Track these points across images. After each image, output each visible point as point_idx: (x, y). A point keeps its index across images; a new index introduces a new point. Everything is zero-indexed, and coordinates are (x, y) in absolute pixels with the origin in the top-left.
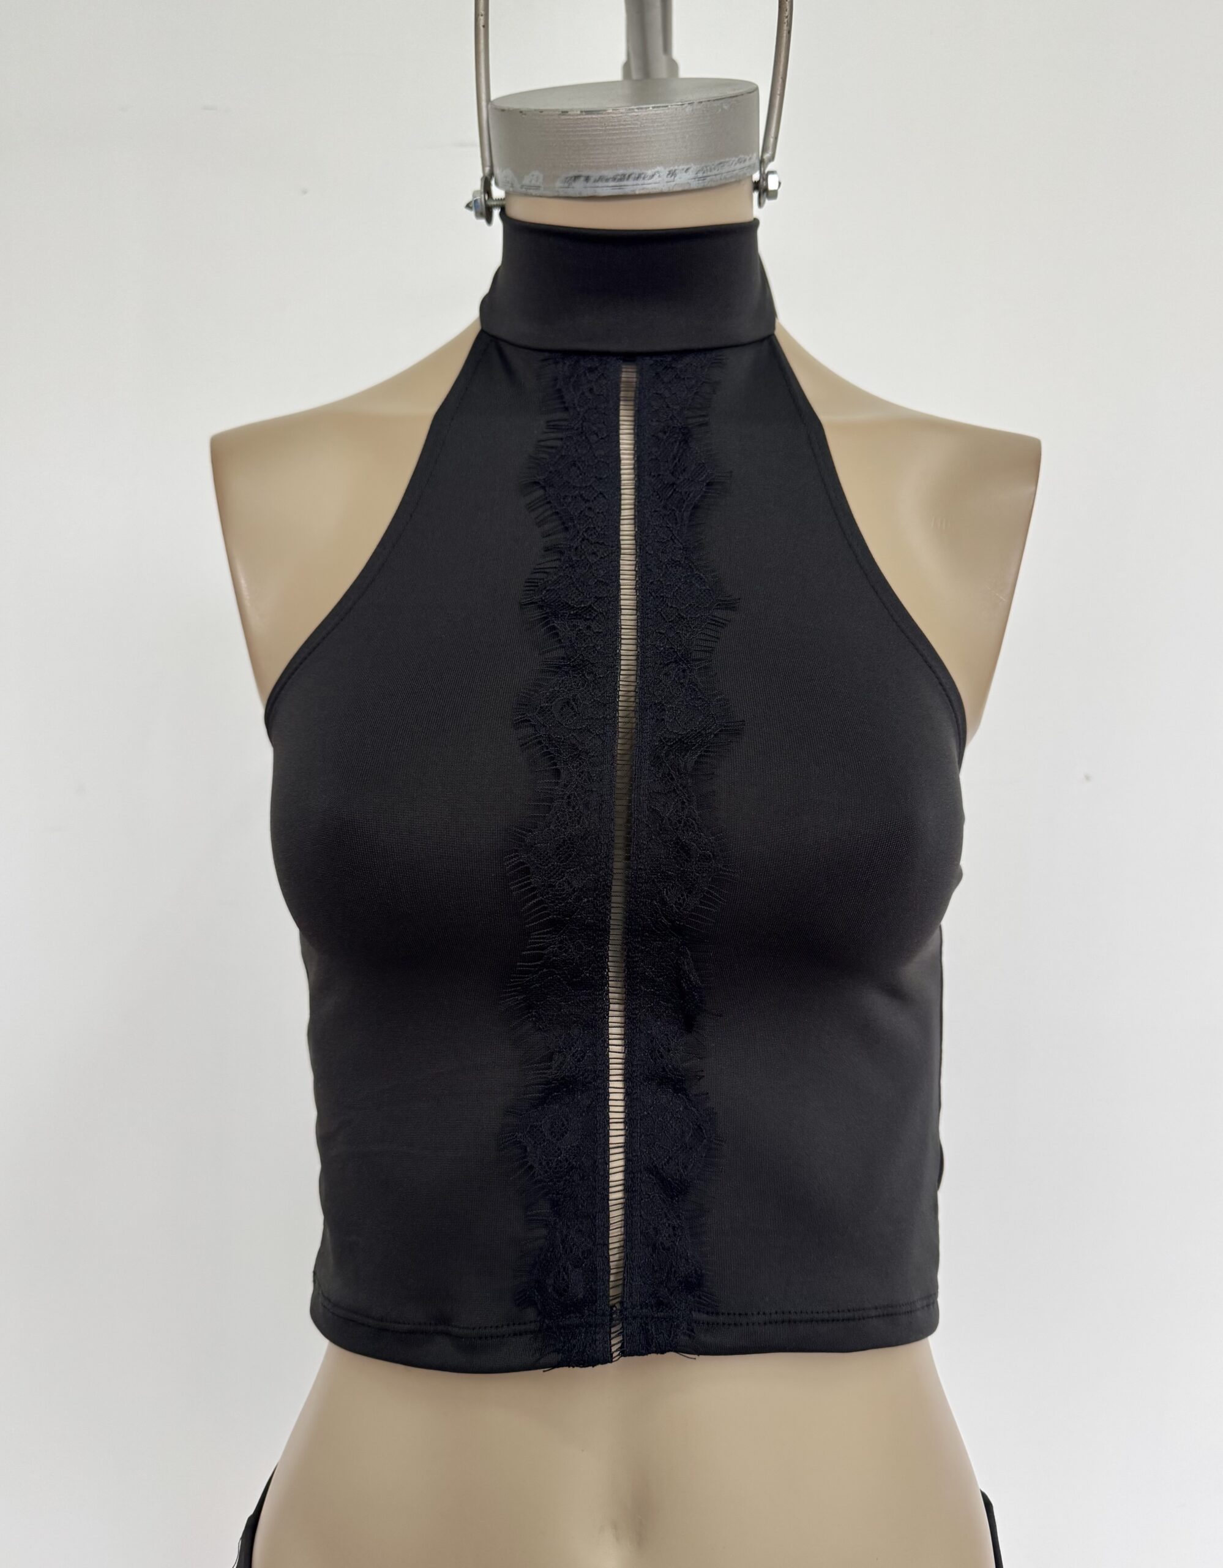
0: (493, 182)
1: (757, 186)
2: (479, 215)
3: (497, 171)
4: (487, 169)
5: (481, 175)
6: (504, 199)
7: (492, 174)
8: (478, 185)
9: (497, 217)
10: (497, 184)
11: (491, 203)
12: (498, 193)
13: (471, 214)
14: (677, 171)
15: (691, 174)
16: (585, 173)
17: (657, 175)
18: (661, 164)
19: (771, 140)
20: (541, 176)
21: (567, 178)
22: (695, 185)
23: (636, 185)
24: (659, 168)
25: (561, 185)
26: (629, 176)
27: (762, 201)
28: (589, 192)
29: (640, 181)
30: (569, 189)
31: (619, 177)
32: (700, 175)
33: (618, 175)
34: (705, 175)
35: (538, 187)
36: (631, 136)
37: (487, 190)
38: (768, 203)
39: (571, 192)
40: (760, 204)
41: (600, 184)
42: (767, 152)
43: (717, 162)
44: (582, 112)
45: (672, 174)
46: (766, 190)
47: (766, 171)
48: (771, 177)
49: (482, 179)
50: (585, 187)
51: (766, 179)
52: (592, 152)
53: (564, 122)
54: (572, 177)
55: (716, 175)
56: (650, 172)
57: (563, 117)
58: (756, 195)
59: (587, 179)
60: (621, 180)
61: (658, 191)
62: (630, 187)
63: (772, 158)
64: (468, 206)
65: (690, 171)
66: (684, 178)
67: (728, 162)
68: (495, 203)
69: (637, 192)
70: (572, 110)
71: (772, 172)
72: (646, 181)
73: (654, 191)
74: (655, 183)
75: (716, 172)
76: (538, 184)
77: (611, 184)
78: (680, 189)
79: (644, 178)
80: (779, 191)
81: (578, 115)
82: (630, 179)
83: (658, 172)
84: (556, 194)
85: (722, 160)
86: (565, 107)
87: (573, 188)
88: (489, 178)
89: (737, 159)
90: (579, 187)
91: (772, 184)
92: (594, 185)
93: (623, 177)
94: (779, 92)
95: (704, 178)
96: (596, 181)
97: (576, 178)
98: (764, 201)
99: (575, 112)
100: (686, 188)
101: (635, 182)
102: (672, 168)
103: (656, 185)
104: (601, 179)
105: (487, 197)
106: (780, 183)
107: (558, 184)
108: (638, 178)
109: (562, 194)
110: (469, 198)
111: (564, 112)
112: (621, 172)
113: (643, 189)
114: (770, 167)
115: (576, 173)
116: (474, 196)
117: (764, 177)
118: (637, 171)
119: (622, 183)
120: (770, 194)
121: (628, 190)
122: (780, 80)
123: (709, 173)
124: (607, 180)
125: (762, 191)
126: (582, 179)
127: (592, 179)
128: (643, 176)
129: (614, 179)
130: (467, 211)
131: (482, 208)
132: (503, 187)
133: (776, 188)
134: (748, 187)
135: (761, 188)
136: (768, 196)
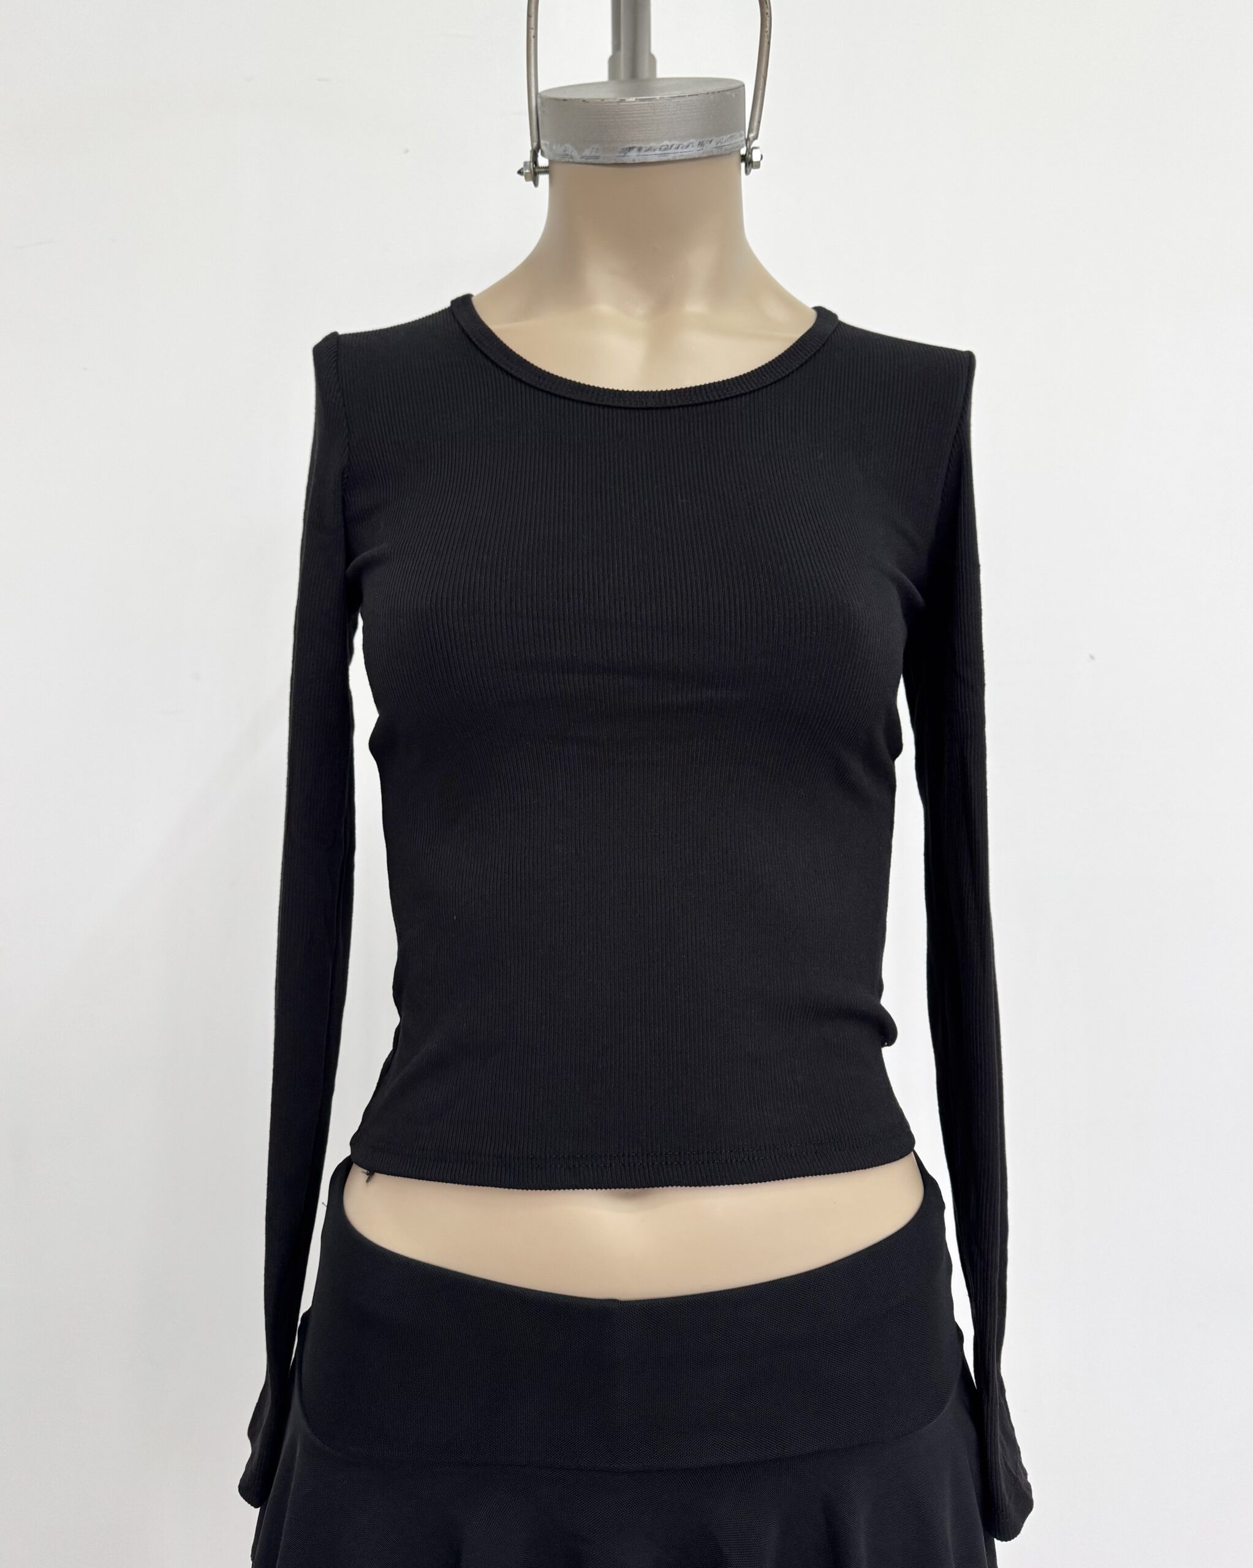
0: (539, 154)
1: (743, 158)
2: (527, 179)
4: (535, 144)
5: (530, 148)
6: (548, 167)
7: (539, 147)
8: (528, 157)
9: (544, 179)
10: (543, 154)
11: (537, 170)
12: (543, 162)
13: (523, 177)
14: (705, 143)
15: (713, 144)
16: (638, 145)
17: (691, 146)
19: (756, 124)
21: (623, 149)
25: (619, 155)
27: (748, 170)
30: (625, 157)
31: (664, 147)
37: (535, 161)
38: (753, 170)
40: (747, 173)
42: (752, 133)
46: (751, 162)
47: (752, 146)
48: (754, 151)
49: (531, 151)
50: (638, 156)
51: (750, 154)
52: (644, 129)
53: (622, 107)
54: (627, 149)
58: (743, 165)
59: (640, 149)
60: (665, 149)
61: (692, 157)
63: (756, 138)
64: (520, 172)
66: (709, 148)
68: (541, 170)
71: (757, 148)
77: (657, 152)
78: (705, 155)
80: (761, 162)
81: (633, 102)
82: (672, 148)
83: (692, 143)
87: (628, 156)
88: (536, 151)
91: (756, 157)
92: (643, 154)
94: (761, 88)
96: (646, 151)
97: (631, 149)
98: (750, 171)
101: (676, 151)
103: (690, 153)
104: (649, 149)
105: (534, 166)
106: (761, 157)
108: (677, 148)
110: (521, 166)
112: (666, 143)
113: (679, 156)
114: (755, 144)
115: (631, 145)
116: (525, 163)
117: (750, 151)
118: (676, 143)
119: (666, 152)
120: (754, 164)
121: (670, 157)
122: (762, 79)
124: (654, 150)
125: (748, 162)
126: (635, 149)
127: (644, 149)
128: (681, 146)
129: (660, 149)
130: (519, 176)
131: (533, 173)
132: (548, 158)
133: (759, 159)
134: (737, 158)
135: (747, 160)
136: (752, 167)
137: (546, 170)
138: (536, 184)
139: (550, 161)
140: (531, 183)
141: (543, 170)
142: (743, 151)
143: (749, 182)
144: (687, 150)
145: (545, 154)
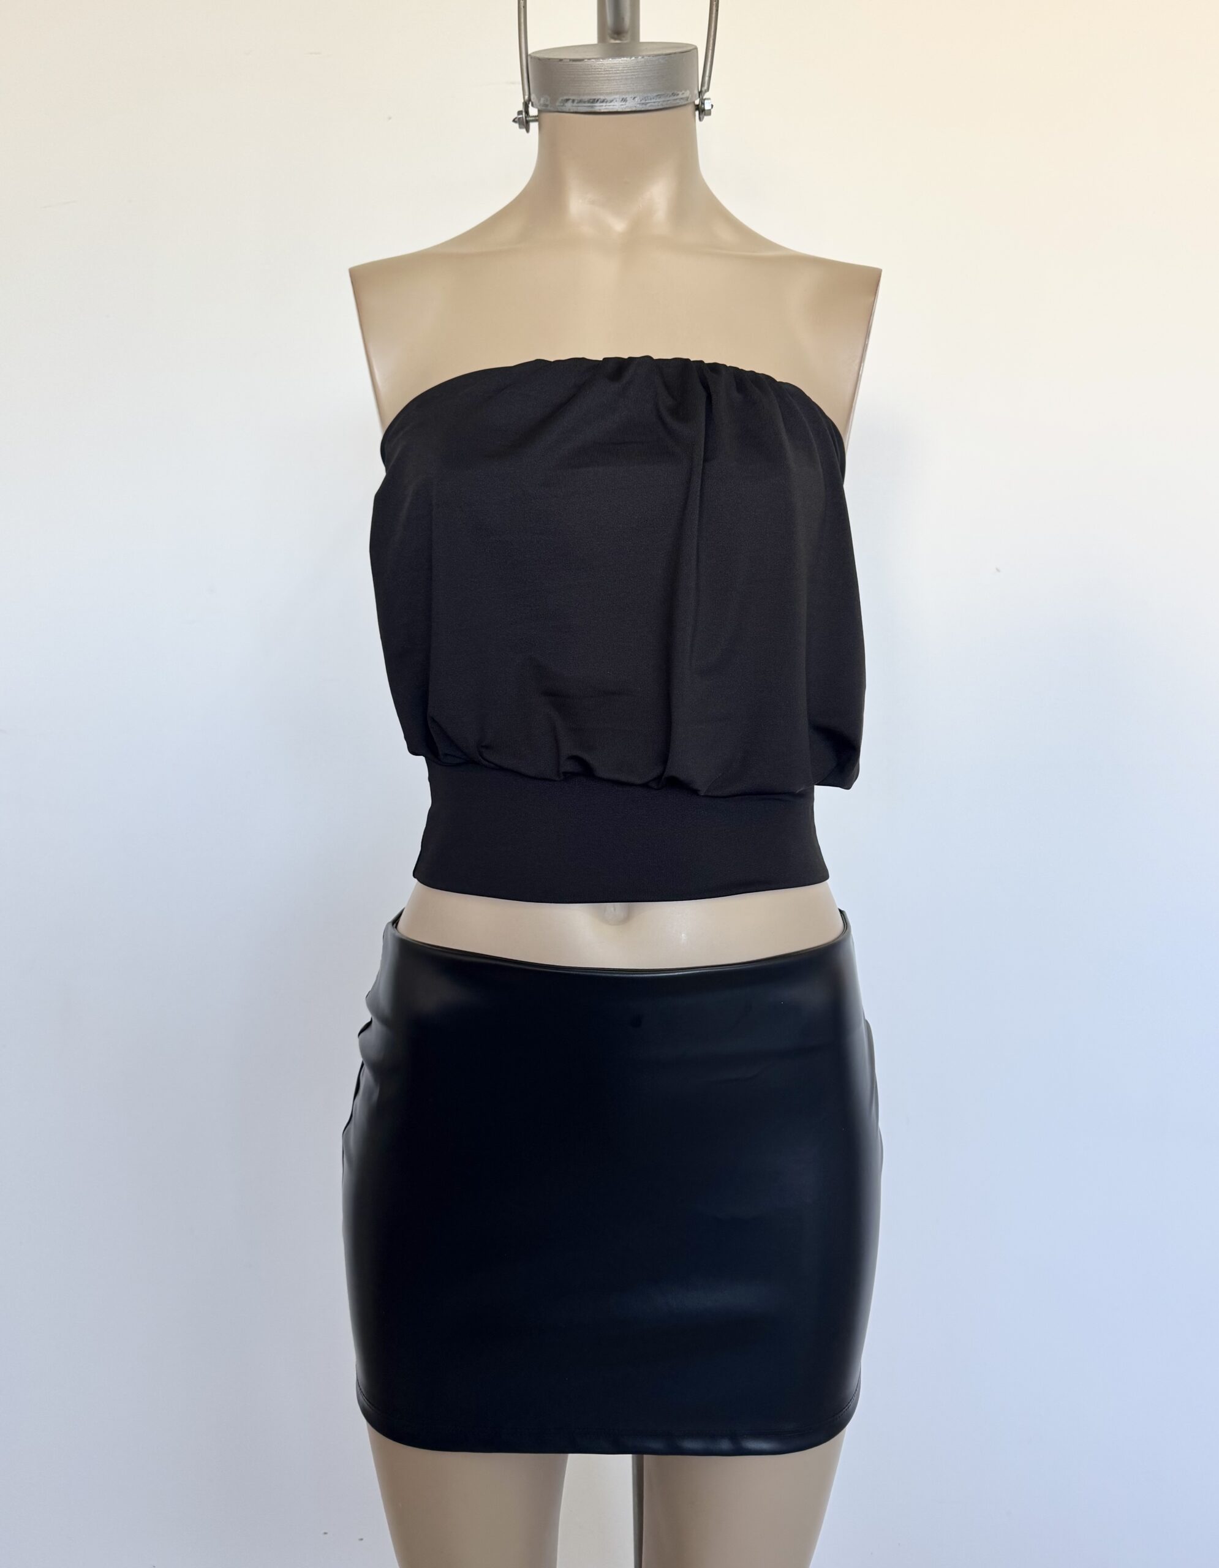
0: (530, 105)
1: (697, 108)
2: (520, 128)
3: (533, 97)
4: (527, 97)
5: (523, 101)
6: (537, 116)
7: (530, 100)
8: (521, 108)
9: (534, 126)
10: (532, 105)
11: (528, 119)
12: (533, 111)
13: (517, 125)
16: (572, 98)
18: (617, 93)
20: (549, 99)
21: (562, 100)
22: (640, 108)
23: (602, 106)
24: (617, 96)
26: (598, 100)
27: (701, 116)
28: (575, 109)
29: (604, 104)
32: (643, 101)
33: (590, 99)
34: (647, 102)
35: (547, 106)
36: (598, 76)
38: (706, 118)
39: (564, 109)
41: (580, 104)
43: (655, 94)
44: (570, 60)
45: (624, 100)
46: (704, 110)
48: (706, 101)
50: (573, 106)
51: (703, 104)
55: (654, 102)
56: (609, 98)
57: (560, 63)
58: (697, 113)
61: (615, 110)
62: (599, 107)
63: (708, 89)
64: (514, 121)
65: (636, 99)
67: (663, 95)
69: (602, 111)
70: (565, 59)
71: (709, 99)
72: (608, 104)
73: (611, 110)
74: (614, 105)
75: (654, 100)
76: (548, 103)
79: (606, 102)
81: (567, 62)
83: (615, 98)
84: (556, 110)
85: (659, 93)
86: (562, 57)
89: (671, 94)
90: (569, 106)
91: (707, 107)
92: (577, 105)
93: (594, 101)
94: (711, 48)
95: (646, 104)
96: (578, 103)
97: (567, 100)
98: (703, 118)
99: (566, 61)
100: (634, 109)
101: (601, 104)
102: (624, 97)
104: (580, 101)
106: (712, 106)
107: (558, 104)
108: (603, 101)
109: (560, 110)
110: (515, 115)
111: (561, 60)
113: (606, 109)
114: (706, 96)
115: (565, 97)
118: (602, 97)
120: (706, 112)
121: (597, 109)
122: (711, 42)
123: (649, 101)
124: (585, 102)
126: (571, 101)
127: (576, 101)
129: (589, 101)
130: (514, 124)
131: (524, 122)
132: (537, 108)
133: (710, 108)
134: (691, 108)
135: (701, 110)
136: (705, 115)
137: (536, 119)
138: (528, 131)
139: (539, 111)
140: (524, 130)
141: (533, 118)
142: (697, 102)
143: (703, 128)
144: (611, 104)
145: (534, 104)
